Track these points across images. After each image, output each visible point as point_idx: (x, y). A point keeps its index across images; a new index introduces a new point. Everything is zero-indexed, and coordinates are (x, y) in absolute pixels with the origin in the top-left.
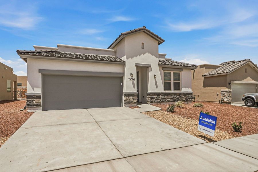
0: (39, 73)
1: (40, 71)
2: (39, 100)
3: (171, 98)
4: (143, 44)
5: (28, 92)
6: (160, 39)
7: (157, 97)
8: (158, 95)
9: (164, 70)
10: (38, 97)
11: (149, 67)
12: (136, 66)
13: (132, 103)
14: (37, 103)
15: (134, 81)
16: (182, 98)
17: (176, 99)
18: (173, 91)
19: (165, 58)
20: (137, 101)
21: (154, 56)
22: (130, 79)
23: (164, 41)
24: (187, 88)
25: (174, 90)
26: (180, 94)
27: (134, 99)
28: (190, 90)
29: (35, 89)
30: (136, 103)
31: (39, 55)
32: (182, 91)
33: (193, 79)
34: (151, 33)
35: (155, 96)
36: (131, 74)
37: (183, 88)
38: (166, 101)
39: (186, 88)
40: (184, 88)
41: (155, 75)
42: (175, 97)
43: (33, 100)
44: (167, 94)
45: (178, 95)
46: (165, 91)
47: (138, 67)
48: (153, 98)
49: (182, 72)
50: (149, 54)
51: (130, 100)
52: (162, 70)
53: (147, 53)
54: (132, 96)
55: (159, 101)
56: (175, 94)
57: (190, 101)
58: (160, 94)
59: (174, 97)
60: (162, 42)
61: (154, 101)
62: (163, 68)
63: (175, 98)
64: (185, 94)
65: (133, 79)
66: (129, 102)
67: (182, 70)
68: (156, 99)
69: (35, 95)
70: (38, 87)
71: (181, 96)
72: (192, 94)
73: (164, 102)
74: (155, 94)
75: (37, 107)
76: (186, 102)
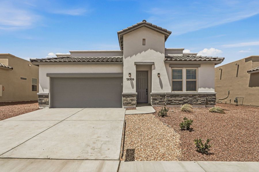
0: (47, 76)
1: (48, 75)
2: (47, 99)
3: (180, 100)
4: (144, 40)
5: (39, 93)
6: (166, 31)
7: (161, 99)
8: (163, 96)
9: (171, 68)
10: (47, 96)
11: (152, 65)
12: (135, 64)
13: (130, 104)
14: (46, 101)
15: (133, 81)
16: (198, 100)
17: (188, 101)
18: (186, 92)
19: (182, 53)
20: (136, 102)
21: (158, 52)
22: (128, 79)
23: (170, 33)
24: (207, 89)
25: (187, 90)
26: (193, 95)
27: (132, 100)
28: (212, 91)
29: (44, 90)
30: (134, 104)
31: (50, 62)
32: (199, 92)
33: (237, 77)
34: (153, 27)
35: (159, 97)
36: (130, 74)
37: (200, 87)
38: (173, 103)
39: (205, 87)
40: (202, 89)
41: (159, 74)
42: (187, 99)
43: (43, 99)
44: (174, 95)
45: (190, 97)
46: (172, 92)
47: (137, 65)
48: (156, 99)
49: (199, 68)
50: (152, 51)
51: (127, 101)
52: (170, 67)
53: (150, 49)
54: (130, 97)
55: (164, 103)
56: (186, 95)
57: (211, 104)
58: (165, 95)
59: (184, 99)
60: (168, 34)
61: (158, 103)
62: (171, 65)
63: (185, 101)
64: (202, 95)
65: (132, 79)
66: (126, 103)
67: (199, 65)
68: (160, 100)
69: (44, 95)
70: (46, 88)
71: (196, 98)
72: (214, 95)
73: (170, 104)
74: (158, 95)
75: (45, 105)
76: (205, 106)
